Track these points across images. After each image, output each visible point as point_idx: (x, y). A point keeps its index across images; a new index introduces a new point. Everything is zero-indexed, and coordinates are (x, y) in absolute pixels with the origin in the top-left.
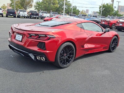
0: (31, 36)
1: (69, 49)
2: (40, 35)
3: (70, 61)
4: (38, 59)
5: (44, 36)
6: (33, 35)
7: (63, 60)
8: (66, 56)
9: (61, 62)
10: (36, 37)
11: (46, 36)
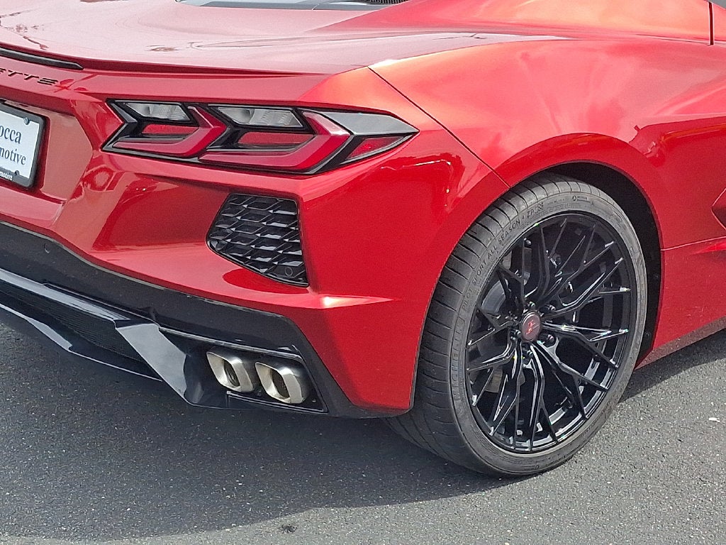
0: (138, 127)
1: (575, 264)
2: (237, 116)
3: (591, 389)
4: (223, 379)
5: (284, 119)
6: (161, 112)
7: (512, 382)
8: (542, 334)
9: (487, 406)
10: (200, 134)
11: (310, 128)
